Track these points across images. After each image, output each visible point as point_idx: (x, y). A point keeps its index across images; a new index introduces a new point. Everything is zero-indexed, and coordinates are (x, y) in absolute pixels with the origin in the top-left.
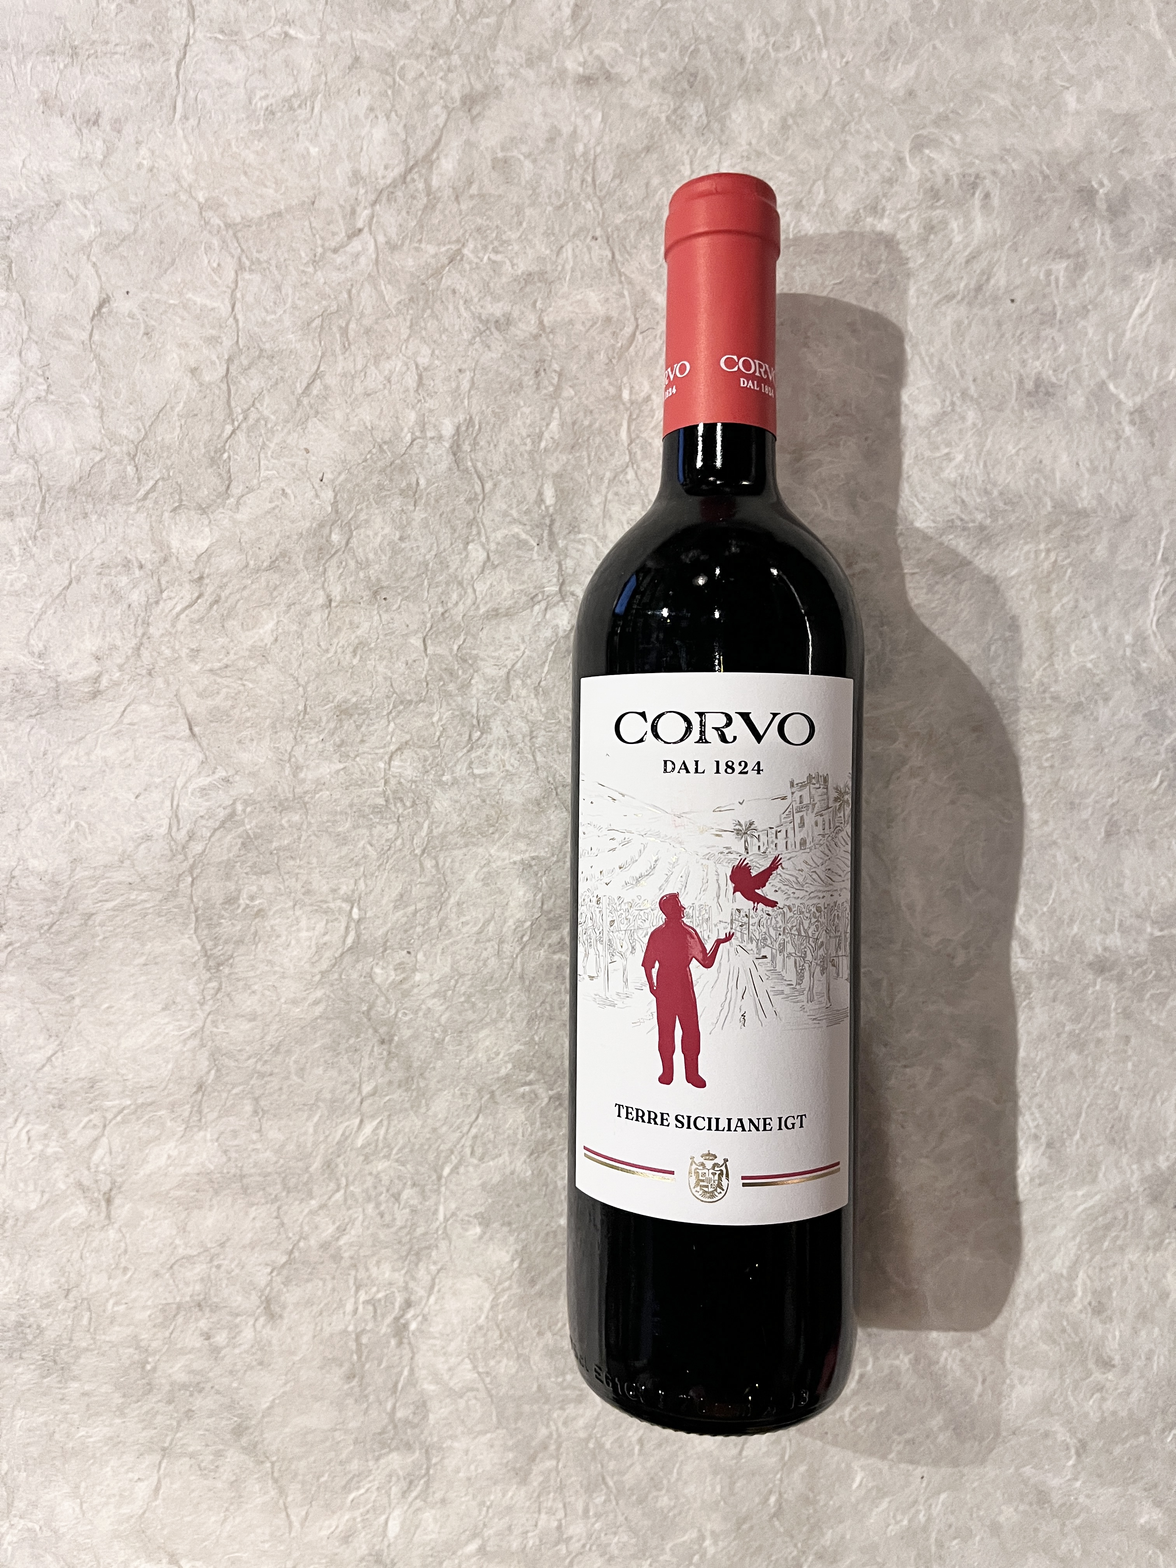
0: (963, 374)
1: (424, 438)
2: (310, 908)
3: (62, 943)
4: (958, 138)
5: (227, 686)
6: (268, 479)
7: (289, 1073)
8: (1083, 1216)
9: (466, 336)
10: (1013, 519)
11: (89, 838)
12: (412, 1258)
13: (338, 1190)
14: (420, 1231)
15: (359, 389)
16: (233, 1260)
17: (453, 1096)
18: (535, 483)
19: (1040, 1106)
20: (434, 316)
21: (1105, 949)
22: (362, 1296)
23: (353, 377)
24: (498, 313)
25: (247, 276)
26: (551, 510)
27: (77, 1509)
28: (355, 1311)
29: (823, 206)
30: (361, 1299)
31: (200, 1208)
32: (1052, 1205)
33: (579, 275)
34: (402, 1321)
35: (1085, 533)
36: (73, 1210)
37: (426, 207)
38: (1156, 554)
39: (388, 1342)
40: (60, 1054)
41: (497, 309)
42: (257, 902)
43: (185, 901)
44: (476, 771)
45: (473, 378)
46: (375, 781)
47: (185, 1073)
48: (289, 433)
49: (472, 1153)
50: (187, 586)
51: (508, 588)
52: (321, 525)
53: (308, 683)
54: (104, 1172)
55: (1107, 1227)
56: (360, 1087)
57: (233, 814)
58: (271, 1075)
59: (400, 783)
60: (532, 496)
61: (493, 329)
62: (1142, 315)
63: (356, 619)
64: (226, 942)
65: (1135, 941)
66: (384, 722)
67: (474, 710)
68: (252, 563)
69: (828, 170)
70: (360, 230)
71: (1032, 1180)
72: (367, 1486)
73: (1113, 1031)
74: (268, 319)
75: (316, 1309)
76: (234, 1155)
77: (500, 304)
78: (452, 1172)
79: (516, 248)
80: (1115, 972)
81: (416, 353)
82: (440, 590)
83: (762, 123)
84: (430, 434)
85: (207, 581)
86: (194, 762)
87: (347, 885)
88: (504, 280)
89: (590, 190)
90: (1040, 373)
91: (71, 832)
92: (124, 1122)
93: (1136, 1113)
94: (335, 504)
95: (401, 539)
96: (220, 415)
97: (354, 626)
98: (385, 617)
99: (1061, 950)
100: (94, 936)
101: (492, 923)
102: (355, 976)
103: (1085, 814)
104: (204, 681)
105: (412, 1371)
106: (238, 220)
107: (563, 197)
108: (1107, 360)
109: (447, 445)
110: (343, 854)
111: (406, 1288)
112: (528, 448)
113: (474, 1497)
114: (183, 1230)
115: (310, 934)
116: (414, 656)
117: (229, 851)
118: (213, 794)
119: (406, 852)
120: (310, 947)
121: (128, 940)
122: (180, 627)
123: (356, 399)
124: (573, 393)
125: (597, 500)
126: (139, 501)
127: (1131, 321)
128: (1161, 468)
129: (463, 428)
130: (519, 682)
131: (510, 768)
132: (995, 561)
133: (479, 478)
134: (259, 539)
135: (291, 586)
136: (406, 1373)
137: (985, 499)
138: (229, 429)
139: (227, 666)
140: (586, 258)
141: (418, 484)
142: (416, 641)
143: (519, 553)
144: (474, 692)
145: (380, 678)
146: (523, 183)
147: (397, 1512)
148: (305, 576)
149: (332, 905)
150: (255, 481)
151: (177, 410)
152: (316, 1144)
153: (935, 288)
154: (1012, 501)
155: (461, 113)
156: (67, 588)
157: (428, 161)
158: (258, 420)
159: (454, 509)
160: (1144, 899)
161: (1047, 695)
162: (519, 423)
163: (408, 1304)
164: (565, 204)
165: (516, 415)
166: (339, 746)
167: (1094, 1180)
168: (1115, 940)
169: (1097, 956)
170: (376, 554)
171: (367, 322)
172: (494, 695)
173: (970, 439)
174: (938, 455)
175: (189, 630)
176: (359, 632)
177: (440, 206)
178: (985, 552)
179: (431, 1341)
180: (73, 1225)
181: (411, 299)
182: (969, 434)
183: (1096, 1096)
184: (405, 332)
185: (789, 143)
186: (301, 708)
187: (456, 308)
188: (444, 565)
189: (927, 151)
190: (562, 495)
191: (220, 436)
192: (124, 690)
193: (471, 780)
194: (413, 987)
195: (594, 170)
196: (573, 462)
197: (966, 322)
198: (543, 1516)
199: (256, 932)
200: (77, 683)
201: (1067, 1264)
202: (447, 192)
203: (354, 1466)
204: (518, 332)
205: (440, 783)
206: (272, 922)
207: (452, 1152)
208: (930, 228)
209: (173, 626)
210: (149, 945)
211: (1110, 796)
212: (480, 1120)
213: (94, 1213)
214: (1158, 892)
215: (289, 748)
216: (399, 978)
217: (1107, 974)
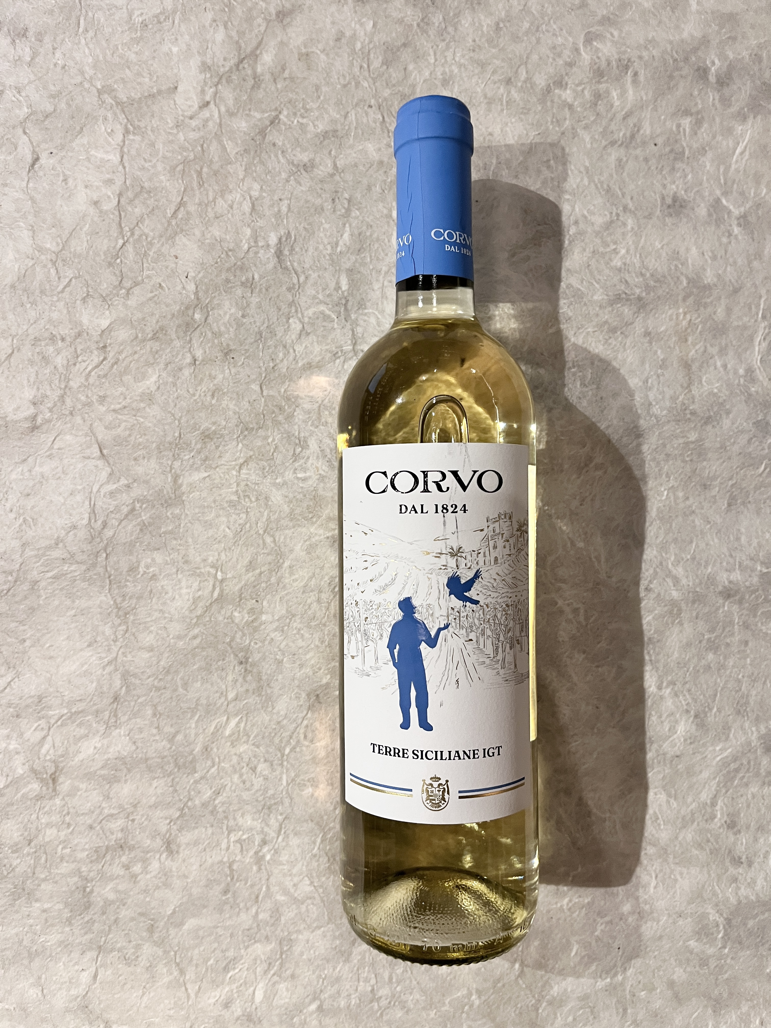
0: (623, 195)
1: (257, 246)
2: (188, 573)
3: (16, 602)
4: (616, 33)
5: (125, 421)
6: (148, 277)
7: (177, 686)
8: (720, 763)
9: (284, 175)
10: (660, 292)
11: (33, 527)
12: (266, 811)
13: (213, 766)
14: (271, 792)
15: (211, 214)
16: (143, 815)
17: (291, 698)
18: (334, 276)
19: (689, 690)
20: (262, 162)
21: (730, 582)
22: (233, 838)
23: (206, 205)
24: (306, 159)
25: (131, 137)
26: (346, 294)
27: (40, 994)
28: (228, 848)
29: (525, 82)
30: (232, 840)
31: (119, 781)
32: (699, 757)
33: (360, 132)
34: (261, 854)
35: (709, 300)
36: (30, 786)
37: (253, 87)
38: (757, 314)
39: (252, 868)
40: (16, 679)
41: (304, 157)
42: (151, 570)
43: (101, 570)
44: (299, 475)
45: (289, 205)
46: (230, 484)
47: (105, 689)
48: (163, 245)
49: (305, 737)
50: (96, 352)
51: (317, 349)
52: (187, 308)
53: (181, 417)
54: (50, 760)
55: (737, 770)
56: (226, 695)
57: (133, 510)
58: (165, 688)
59: (247, 485)
60: (332, 285)
61: (303, 171)
62: (742, 153)
63: (213, 373)
64: (131, 598)
65: (750, 576)
66: (234, 443)
67: (297, 434)
68: (140, 335)
69: (527, 58)
70: (208, 103)
71: (685, 740)
72: (240, 967)
73: (737, 638)
74: (147, 165)
75: (201, 847)
76: (140, 745)
77: (306, 154)
78: (291, 751)
79: (317, 114)
80: (737, 598)
81: (250, 189)
82: (271, 350)
83: (483, 26)
84: (260, 244)
85: (109, 349)
86: (104, 475)
87: (213, 556)
88: (309, 136)
89: (366, 74)
90: (676, 193)
91: (21, 525)
92: (62, 725)
93: (754, 693)
94: (196, 293)
95: (243, 316)
96: (114, 232)
97: (212, 378)
98: (233, 371)
99: (701, 583)
100: (39, 597)
101: (314, 580)
102: (221, 618)
103: (714, 492)
104: (109, 417)
105: (268, 888)
106: (125, 99)
107: (347, 78)
108: (720, 183)
109: (273, 251)
110: (210, 535)
111: (262, 832)
112: (329, 252)
113: (314, 973)
114: (107, 797)
115: (189, 590)
116: (254, 397)
117: (131, 535)
118: (119, 496)
119: (252, 532)
120: (188, 600)
121: (63, 598)
122: (91, 380)
123: (209, 220)
124: (358, 213)
125: (376, 286)
126: (59, 293)
127: (735, 157)
128: (759, 256)
129: (284, 239)
130: (327, 413)
131: (323, 473)
132: (649, 321)
133: (296, 273)
134: (143, 319)
135: (168, 350)
136: (264, 889)
137: (641, 279)
138: (121, 242)
139: (125, 407)
140: (365, 120)
141: (253, 279)
142: (255, 387)
143: (324, 324)
144: (297, 420)
145: (231, 413)
146: (320, 69)
147: (261, 985)
148: (177, 343)
149: (203, 570)
150: (140, 278)
151: (85, 229)
152: (197, 735)
153: (603, 137)
154: (660, 280)
155: (276, 23)
156: (11, 355)
157: (254, 55)
158: (141, 236)
159: (278, 296)
160: (754, 548)
161: (688, 412)
162: (321, 235)
163: (264, 842)
164: (349, 83)
165: (319, 229)
166: (205, 461)
167: (727, 738)
168: (736, 576)
169: (725, 587)
170: (226, 327)
171: (216, 167)
172: (310, 423)
173: (630, 239)
174: (608, 250)
175: (97, 383)
176: (215, 382)
177: (263, 85)
178: (642, 315)
179: (281, 867)
180: (30, 797)
181: (245, 150)
182: (630, 235)
183: (727, 681)
184: (241, 175)
185: (500, 40)
186: (177, 434)
187: (276, 156)
188: (273, 333)
189: (595, 43)
190: (353, 283)
191: (114, 248)
192: (54, 425)
193: (296, 481)
194: (261, 624)
195: (368, 59)
196: (360, 261)
197: (625, 159)
198: (361, 983)
199: (151, 591)
200: (20, 421)
201: (710, 796)
202: (268, 77)
203: (231, 954)
204: (320, 173)
205: (274, 484)
206: (162, 583)
207: (291, 737)
208: (598, 96)
209: (87, 380)
210: (77, 601)
211: (731, 479)
212: (309, 715)
213: (44, 788)
214: (764, 542)
215: (170, 463)
216: (251, 619)
217: (732, 599)
